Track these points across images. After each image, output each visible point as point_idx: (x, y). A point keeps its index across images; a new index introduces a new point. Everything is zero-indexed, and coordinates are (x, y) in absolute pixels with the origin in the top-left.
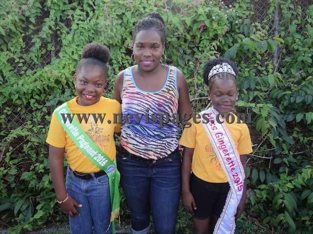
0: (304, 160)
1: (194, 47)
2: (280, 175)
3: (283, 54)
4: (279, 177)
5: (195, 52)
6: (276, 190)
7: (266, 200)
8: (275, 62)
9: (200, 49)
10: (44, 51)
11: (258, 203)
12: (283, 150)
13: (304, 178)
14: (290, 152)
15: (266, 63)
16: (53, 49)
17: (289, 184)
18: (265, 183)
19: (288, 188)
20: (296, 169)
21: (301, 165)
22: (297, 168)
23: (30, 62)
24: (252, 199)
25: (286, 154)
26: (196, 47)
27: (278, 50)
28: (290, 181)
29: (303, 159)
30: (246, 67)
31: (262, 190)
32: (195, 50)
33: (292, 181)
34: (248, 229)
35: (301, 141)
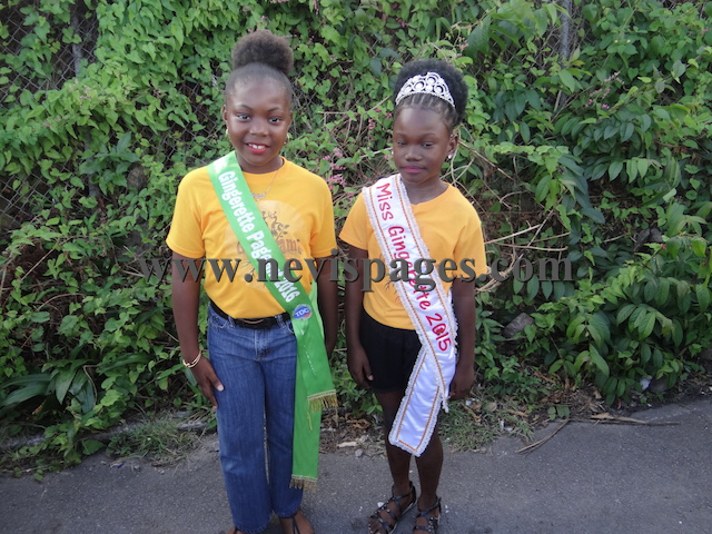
0: (621, 253)
1: (397, 30)
2: (580, 282)
3: (580, 39)
4: (577, 288)
5: (399, 40)
6: (572, 310)
7: (553, 330)
8: (564, 58)
9: (411, 33)
10: (57, 45)
11: (539, 337)
12: (584, 235)
13: (623, 285)
14: (597, 239)
15: (546, 61)
16: (78, 39)
17: (597, 296)
18: (552, 299)
19: (594, 304)
20: (607, 271)
21: (615, 262)
22: (609, 267)
23: (25, 73)
24: (528, 331)
25: (588, 244)
26: (401, 28)
27: (570, 32)
28: (598, 293)
29: (619, 250)
30: (507, 71)
31: (547, 313)
32: (401, 34)
33: (602, 292)
34: (523, 385)
35: (616, 216)
